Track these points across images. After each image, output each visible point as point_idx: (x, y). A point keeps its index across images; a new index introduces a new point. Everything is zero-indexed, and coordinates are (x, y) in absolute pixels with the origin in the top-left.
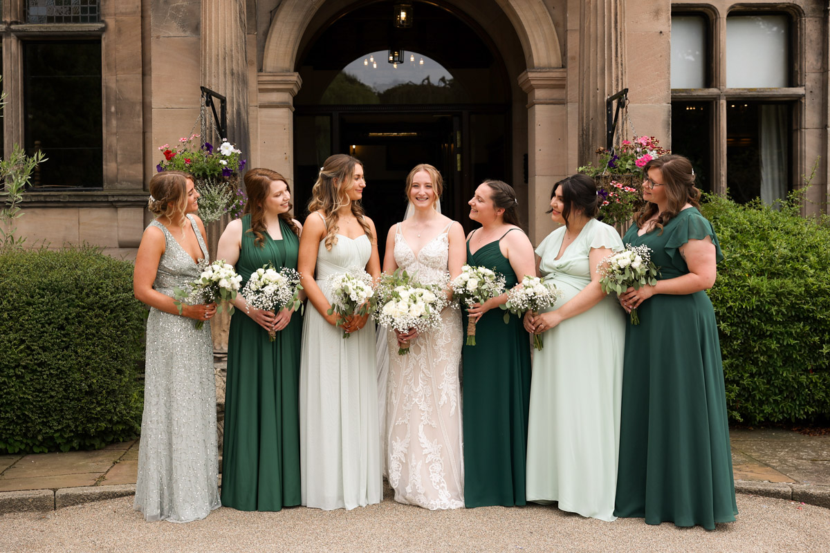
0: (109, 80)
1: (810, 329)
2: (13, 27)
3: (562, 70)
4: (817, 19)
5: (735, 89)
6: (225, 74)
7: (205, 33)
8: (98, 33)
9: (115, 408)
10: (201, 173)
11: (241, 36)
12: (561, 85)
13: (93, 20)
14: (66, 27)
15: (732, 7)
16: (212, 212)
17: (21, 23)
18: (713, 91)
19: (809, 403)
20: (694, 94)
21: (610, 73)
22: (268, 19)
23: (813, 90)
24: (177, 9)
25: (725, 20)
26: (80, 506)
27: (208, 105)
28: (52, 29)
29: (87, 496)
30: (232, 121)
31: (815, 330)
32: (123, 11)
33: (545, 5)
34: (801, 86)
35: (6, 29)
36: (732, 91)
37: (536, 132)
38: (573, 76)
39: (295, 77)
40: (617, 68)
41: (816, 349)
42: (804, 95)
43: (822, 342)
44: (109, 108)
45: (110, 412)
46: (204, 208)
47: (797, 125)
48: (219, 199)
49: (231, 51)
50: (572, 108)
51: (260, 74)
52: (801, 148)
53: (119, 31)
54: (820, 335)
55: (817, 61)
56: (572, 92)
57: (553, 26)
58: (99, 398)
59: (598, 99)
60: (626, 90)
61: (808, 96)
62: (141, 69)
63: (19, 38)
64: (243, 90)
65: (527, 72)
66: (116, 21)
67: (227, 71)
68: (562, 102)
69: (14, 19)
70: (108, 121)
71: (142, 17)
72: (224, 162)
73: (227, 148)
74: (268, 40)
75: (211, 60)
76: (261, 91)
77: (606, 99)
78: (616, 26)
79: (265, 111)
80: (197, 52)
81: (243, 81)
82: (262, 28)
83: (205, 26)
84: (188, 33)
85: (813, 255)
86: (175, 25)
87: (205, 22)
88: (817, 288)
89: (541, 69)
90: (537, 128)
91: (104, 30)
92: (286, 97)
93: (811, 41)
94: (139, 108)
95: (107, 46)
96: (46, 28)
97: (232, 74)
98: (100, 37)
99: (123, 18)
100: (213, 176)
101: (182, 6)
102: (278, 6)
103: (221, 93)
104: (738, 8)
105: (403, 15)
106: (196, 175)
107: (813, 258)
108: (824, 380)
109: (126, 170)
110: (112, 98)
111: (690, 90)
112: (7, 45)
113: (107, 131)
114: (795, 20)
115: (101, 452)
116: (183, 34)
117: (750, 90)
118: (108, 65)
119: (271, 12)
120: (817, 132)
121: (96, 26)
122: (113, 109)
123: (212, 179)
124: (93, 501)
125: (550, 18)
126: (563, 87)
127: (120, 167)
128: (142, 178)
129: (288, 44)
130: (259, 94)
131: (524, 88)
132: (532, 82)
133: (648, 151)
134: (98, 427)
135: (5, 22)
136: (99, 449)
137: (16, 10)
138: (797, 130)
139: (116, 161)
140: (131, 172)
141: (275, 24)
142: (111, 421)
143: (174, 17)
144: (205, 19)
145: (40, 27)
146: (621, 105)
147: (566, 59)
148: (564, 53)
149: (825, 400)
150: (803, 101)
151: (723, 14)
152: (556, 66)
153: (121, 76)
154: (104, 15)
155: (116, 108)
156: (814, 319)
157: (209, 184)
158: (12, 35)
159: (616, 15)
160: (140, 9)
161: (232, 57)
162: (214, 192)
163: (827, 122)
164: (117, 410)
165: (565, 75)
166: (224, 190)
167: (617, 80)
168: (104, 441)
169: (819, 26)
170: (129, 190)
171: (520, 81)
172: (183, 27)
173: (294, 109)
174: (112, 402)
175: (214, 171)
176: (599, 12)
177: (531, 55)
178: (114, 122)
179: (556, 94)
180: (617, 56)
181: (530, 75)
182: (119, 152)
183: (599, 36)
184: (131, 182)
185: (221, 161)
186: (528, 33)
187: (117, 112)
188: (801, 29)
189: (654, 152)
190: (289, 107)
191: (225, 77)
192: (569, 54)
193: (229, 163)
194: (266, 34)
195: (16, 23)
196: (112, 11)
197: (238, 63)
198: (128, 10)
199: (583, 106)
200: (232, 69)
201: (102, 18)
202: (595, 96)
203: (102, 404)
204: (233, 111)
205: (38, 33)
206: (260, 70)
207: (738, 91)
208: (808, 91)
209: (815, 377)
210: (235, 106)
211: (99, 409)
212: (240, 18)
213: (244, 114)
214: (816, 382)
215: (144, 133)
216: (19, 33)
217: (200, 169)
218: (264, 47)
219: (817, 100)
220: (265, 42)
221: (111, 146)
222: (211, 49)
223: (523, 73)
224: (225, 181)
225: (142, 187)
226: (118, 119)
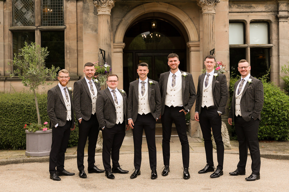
0: (67, 43)
1: (266, 113)
2: (38, 27)
3: (198, 42)
4: (276, 24)
5: (252, 45)
6: (105, 44)
7: (99, 33)
8: (64, 29)
9: (76, 136)
10: (100, 72)
11: (109, 34)
12: (198, 46)
13: (62, 25)
14: (54, 27)
15: (251, 20)
16: (103, 83)
17: (40, 26)
18: (246, 45)
19: (266, 134)
20: (240, 46)
21: (211, 43)
22: (116, 28)
23: (275, 45)
24: (90, 25)
25: (249, 24)
26: (70, 159)
27: (101, 53)
28: (50, 28)
29: (72, 157)
30: (107, 57)
31: (267, 113)
32: (71, 23)
33: (194, 24)
34: (272, 44)
35: (36, 28)
36: (251, 45)
37: (192, 59)
38: (201, 43)
39: (124, 44)
40: (213, 42)
41: (268, 119)
42: (273, 46)
43: (269, 117)
44: (67, 51)
45: (75, 137)
46: (100, 81)
47: (271, 55)
48: (105, 79)
49: (107, 38)
50: (201, 52)
51: (114, 43)
52: (272, 62)
53: (70, 29)
54: (268, 115)
55: (276, 36)
56: (201, 48)
57: (196, 30)
58: (72, 133)
59: (208, 51)
60: (214, 49)
61: (274, 46)
62: (76, 40)
63: (40, 31)
64: (110, 49)
65: (189, 43)
66: (69, 26)
67: (106, 44)
68: (199, 51)
69: (39, 25)
70: (67, 55)
71: (77, 24)
72: (106, 69)
73: (106, 66)
74: (116, 34)
75: (101, 40)
76: (114, 48)
77: (210, 51)
78: (212, 31)
79: (115, 54)
80: (97, 38)
81: (110, 46)
82: (115, 30)
83: (99, 31)
84: (93, 32)
85: (267, 93)
86: (90, 30)
87: (99, 30)
88: (268, 102)
89: (193, 42)
90: (192, 58)
91: (65, 28)
92: (121, 50)
93: (274, 30)
94: (76, 51)
95: (66, 33)
96: (48, 28)
97: (107, 44)
98: (64, 30)
99: (71, 25)
100: (103, 73)
101: (92, 24)
102: (119, 24)
103: (104, 49)
104: (253, 21)
105: (154, 25)
106: (98, 73)
107: (267, 94)
108: (270, 127)
109: (72, 70)
110: (68, 48)
111: (239, 45)
112: (36, 33)
113: (66, 58)
114: (270, 24)
115: (72, 148)
116: (92, 32)
117: (257, 45)
118: (67, 38)
119: (117, 26)
120: (277, 57)
121: (63, 27)
122: (68, 51)
123: (102, 74)
124: (74, 158)
125: (195, 27)
126: (199, 46)
127: (70, 69)
128: (77, 72)
129: (121, 35)
130: (114, 49)
131: (188, 47)
132: (190, 45)
133: (220, 66)
134: (72, 141)
135: (36, 26)
136: (72, 147)
137: (39, 22)
138: (271, 56)
139: (69, 67)
140: (73, 70)
141: (118, 29)
142: (75, 139)
143: (89, 27)
144: (99, 29)
145: (46, 27)
146: (213, 53)
147: (200, 39)
148: (199, 37)
149: (270, 133)
150: (272, 48)
151: (248, 22)
152: (197, 41)
153: (71, 42)
154: (65, 24)
155: (69, 51)
156: (266, 110)
157: (102, 75)
158: (38, 30)
159: (212, 28)
160: (76, 22)
161: (107, 40)
162: (103, 77)
163: (279, 54)
164: (77, 136)
165: (199, 43)
166: (106, 76)
167: (213, 45)
168: (73, 145)
169: (277, 26)
170: (73, 75)
171: (187, 45)
172: (92, 30)
173: (123, 53)
174: (75, 134)
175: (103, 71)
176: (208, 27)
177: (190, 38)
178: (68, 55)
179: (197, 49)
180: (213, 39)
181: (190, 43)
182: (70, 64)
183: (208, 33)
184: (74, 73)
185: (105, 69)
186: (189, 32)
187: (69, 52)
188: (271, 27)
189: (221, 66)
190: (122, 53)
191: (105, 45)
192: (201, 37)
193: (107, 69)
194: (115, 32)
195: (39, 26)
196: (68, 22)
197: (108, 41)
198: (73, 23)
199: (204, 53)
200: (107, 43)
201: (65, 25)
202: (207, 50)
203: (73, 135)
204: (107, 54)
205: (46, 29)
206: (114, 42)
207: (253, 45)
208: (274, 45)
209: (267, 127)
210: (108, 53)
211: (72, 136)
212: (109, 29)
213: (110, 55)
214: (268, 128)
215: (77, 58)
216: (40, 29)
217: (99, 71)
218: (115, 36)
219: (277, 48)
220: (115, 34)
221: (67, 62)
222: (101, 37)
223: (188, 43)
224: (106, 74)
225: (77, 74)
226: (70, 55)
